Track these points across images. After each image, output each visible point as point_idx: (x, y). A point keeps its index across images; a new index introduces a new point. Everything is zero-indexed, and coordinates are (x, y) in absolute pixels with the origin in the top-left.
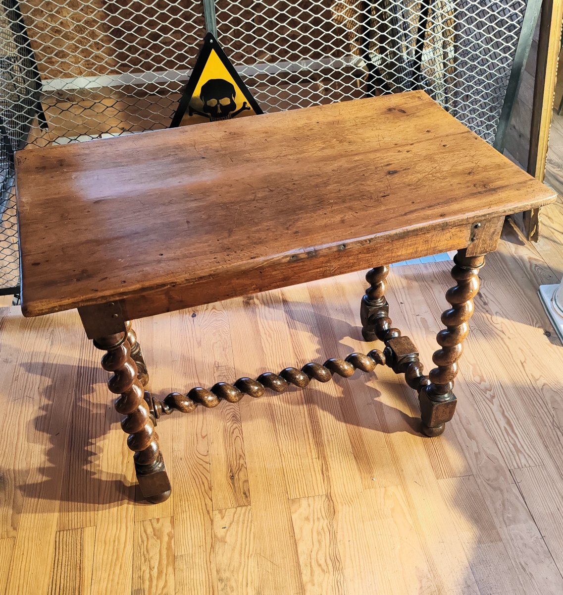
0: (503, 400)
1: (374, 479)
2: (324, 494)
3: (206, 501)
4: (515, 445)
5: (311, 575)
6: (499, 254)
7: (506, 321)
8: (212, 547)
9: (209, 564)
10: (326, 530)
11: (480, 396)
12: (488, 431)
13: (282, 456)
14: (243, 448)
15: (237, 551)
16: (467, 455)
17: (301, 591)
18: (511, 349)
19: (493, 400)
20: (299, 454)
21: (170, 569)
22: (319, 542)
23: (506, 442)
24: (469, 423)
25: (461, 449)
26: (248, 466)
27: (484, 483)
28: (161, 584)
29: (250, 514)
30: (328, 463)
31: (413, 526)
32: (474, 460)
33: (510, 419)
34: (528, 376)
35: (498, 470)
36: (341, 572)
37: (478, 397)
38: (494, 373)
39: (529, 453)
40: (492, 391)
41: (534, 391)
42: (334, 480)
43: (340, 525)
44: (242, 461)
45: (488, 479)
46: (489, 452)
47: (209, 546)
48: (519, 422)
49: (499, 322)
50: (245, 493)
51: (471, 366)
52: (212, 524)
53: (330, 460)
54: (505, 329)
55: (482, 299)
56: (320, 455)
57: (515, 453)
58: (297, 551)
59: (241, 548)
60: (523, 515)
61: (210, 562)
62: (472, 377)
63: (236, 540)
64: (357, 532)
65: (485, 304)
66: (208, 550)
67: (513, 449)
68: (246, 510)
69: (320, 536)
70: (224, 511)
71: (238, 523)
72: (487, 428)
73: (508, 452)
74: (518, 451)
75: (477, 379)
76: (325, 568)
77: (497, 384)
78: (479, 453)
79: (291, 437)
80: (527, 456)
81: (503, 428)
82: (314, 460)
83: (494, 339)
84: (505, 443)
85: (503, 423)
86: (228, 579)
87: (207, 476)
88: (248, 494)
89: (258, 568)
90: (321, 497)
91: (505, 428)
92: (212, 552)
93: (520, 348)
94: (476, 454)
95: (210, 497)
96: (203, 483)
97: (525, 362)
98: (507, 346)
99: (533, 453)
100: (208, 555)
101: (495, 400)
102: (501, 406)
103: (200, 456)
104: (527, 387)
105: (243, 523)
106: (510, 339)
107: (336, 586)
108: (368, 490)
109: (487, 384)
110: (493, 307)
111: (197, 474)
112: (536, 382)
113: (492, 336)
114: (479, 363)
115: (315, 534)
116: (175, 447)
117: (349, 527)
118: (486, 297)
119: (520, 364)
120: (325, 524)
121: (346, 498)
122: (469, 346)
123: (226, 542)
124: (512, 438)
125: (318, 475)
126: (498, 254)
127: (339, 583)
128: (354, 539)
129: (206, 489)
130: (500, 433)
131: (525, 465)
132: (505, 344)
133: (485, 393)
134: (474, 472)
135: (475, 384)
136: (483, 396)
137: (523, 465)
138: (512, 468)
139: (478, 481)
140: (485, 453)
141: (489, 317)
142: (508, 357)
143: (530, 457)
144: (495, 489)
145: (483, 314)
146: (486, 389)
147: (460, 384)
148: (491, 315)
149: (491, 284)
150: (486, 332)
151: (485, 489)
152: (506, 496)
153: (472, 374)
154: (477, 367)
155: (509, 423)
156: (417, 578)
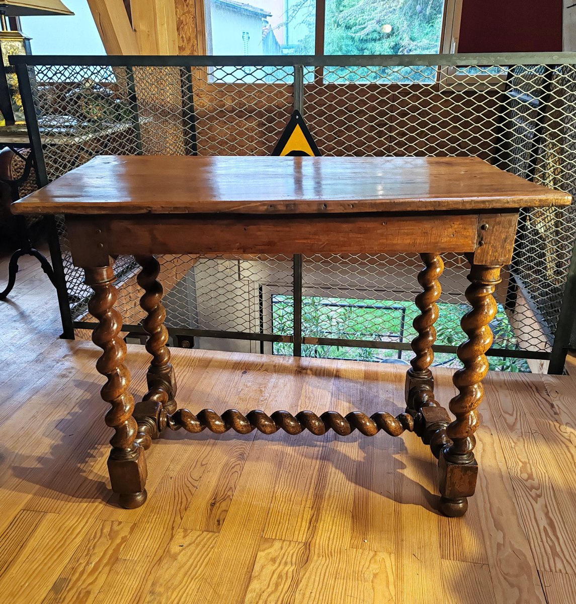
0: (550, 502)
1: (366, 541)
2: (303, 541)
3: (176, 519)
4: (553, 548)
8: (160, 560)
9: (148, 574)
10: (290, 575)
11: (523, 493)
12: (522, 526)
13: (274, 498)
14: (237, 482)
15: (183, 570)
16: (488, 544)
19: (538, 499)
20: (292, 500)
21: (107, 569)
22: (277, 585)
23: (541, 540)
24: (500, 514)
25: (481, 535)
26: (234, 498)
27: (500, 576)
28: (90, 580)
29: (215, 540)
30: (320, 515)
31: (394, 598)
32: (495, 550)
33: (554, 520)
35: (524, 567)
37: (520, 492)
38: (547, 475)
39: (570, 560)
40: (540, 490)
42: (320, 532)
43: (307, 574)
44: (230, 493)
45: (506, 572)
46: (516, 546)
47: (157, 558)
48: (565, 526)
49: (568, 431)
50: (218, 521)
51: (521, 464)
52: (170, 540)
53: (324, 512)
54: (573, 438)
55: (554, 409)
56: (315, 506)
57: (551, 556)
58: (248, 587)
59: (190, 569)
61: (150, 573)
62: (519, 472)
63: (188, 561)
64: (324, 587)
65: (556, 413)
66: (154, 562)
67: (549, 551)
68: (212, 536)
69: (280, 580)
70: (189, 531)
71: (198, 545)
72: (521, 522)
73: (541, 553)
74: (555, 554)
75: (525, 476)
77: (547, 485)
78: (504, 545)
79: (291, 483)
80: (565, 562)
81: (542, 528)
82: (307, 509)
83: (557, 445)
84: (541, 543)
85: (543, 522)
86: (160, 595)
87: (188, 497)
88: (221, 522)
89: (197, 592)
90: (299, 544)
91: (544, 527)
92: (157, 565)
94: (499, 545)
95: (182, 516)
96: (181, 503)
98: (571, 454)
100: (151, 567)
101: (541, 501)
102: (546, 506)
103: (190, 479)
105: (203, 547)
108: (355, 550)
109: (536, 482)
110: (564, 418)
111: (180, 494)
113: (555, 442)
114: (531, 462)
115: (275, 576)
116: (171, 467)
117: (317, 579)
118: (559, 408)
120: (291, 570)
121: (327, 551)
122: (524, 446)
123: (176, 559)
124: (551, 540)
125: (304, 523)
128: (318, 593)
129: (182, 508)
130: (537, 531)
131: (560, 571)
132: (569, 451)
133: (531, 491)
134: (491, 561)
135: (520, 480)
136: (527, 493)
137: (557, 569)
138: (543, 569)
139: (493, 572)
140: (512, 546)
141: (557, 425)
142: (569, 463)
143: (570, 564)
144: (512, 585)
145: (551, 422)
146: (532, 488)
147: (502, 477)
148: (560, 424)
149: (569, 399)
150: (550, 437)
151: (500, 583)
152: (525, 596)
153: (521, 471)
154: (528, 465)
155: (552, 525)
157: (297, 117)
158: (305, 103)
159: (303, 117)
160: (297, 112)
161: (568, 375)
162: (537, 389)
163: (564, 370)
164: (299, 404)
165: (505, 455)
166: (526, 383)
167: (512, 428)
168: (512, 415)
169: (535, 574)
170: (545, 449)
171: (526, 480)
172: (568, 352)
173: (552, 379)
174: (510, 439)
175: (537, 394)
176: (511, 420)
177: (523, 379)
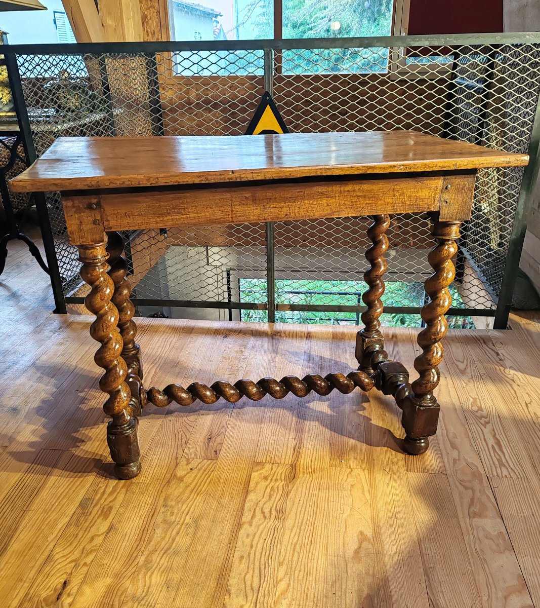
0: (497, 426)
1: (343, 461)
2: (290, 463)
3: (178, 451)
4: (500, 461)
5: (252, 518)
6: (526, 329)
7: (519, 374)
8: (169, 482)
9: (160, 492)
10: (281, 488)
11: (474, 420)
12: (474, 445)
13: (261, 433)
14: (228, 422)
15: (189, 489)
16: (446, 460)
17: (236, 527)
18: (517, 392)
19: (487, 425)
20: (277, 433)
21: (124, 490)
22: (270, 496)
23: (491, 456)
24: (455, 437)
25: (440, 455)
26: (227, 434)
27: (457, 482)
28: (111, 498)
29: (214, 466)
30: (302, 444)
31: (369, 501)
32: (452, 464)
33: (501, 441)
34: (530, 413)
35: (476, 475)
36: (282, 520)
37: (471, 421)
38: (494, 407)
39: (513, 468)
40: (488, 419)
41: (533, 425)
42: (303, 456)
43: (295, 487)
44: (223, 430)
45: (461, 479)
46: (469, 460)
47: (165, 481)
48: (510, 445)
49: (511, 373)
50: (215, 451)
51: (471, 400)
52: (176, 467)
53: (305, 442)
54: (515, 378)
55: (499, 356)
56: (297, 437)
57: (498, 466)
58: (246, 498)
59: (195, 487)
60: (491, 512)
61: (162, 492)
63: (193, 481)
64: (310, 496)
65: (501, 360)
66: (164, 484)
67: (497, 463)
68: (211, 463)
69: (272, 492)
70: (191, 460)
71: (200, 470)
72: (473, 442)
73: (490, 464)
74: (501, 464)
75: (475, 408)
76: (267, 514)
77: (494, 414)
78: (459, 460)
79: (275, 421)
80: (510, 470)
81: (490, 446)
82: (291, 439)
83: (502, 384)
84: (489, 457)
85: (491, 442)
86: (172, 507)
87: (187, 435)
88: (218, 452)
89: (203, 504)
90: (286, 466)
91: (493, 446)
92: (166, 485)
93: (527, 393)
94: (455, 460)
95: (183, 449)
96: (181, 439)
97: (530, 403)
98: (515, 391)
99: (517, 468)
100: (162, 487)
101: (489, 426)
102: (494, 430)
103: (187, 421)
104: (527, 421)
105: (205, 471)
106: (519, 386)
107: (273, 530)
108: (334, 468)
109: (485, 413)
110: (508, 363)
111: (180, 432)
112: (537, 418)
113: (501, 382)
114: (480, 398)
115: (268, 489)
117: (304, 490)
118: (504, 356)
119: (524, 404)
120: (281, 484)
121: (310, 470)
122: (474, 385)
123: (182, 481)
124: (498, 454)
125: (289, 450)
126: (525, 331)
127: (276, 529)
128: (305, 500)
129: (182, 443)
130: (486, 449)
131: (506, 476)
132: (513, 388)
133: (481, 419)
134: (449, 472)
135: (472, 412)
136: (477, 421)
137: (504, 475)
138: (491, 476)
139: (451, 479)
140: (466, 460)
141: (502, 369)
142: (513, 398)
143: (514, 471)
144: (466, 488)
145: (497, 367)
146: (482, 417)
147: (455, 409)
148: (505, 368)
149: (512, 348)
150: (495, 378)
151: (456, 487)
152: (478, 494)
153: (471, 404)
154: (478, 400)
155: (498, 443)
156: (359, 540)
157: (268, 98)
158: (275, 84)
159: (273, 98)
160: (267, 94)
161: (511, 329)
162: (484, 341)
163: (508, 326)
164: (277, 360)
165: (458, 394)
166: (475, 337)
167: (463, 372)
168: (463, 362)
169: (485, 479)
170: (492, 387)
171: (477, 412)
172: (511, 311)
173: (497, 333)
174: (462, 381)
175: (484, 346)
176: (462, 366)
177: (472, 334)
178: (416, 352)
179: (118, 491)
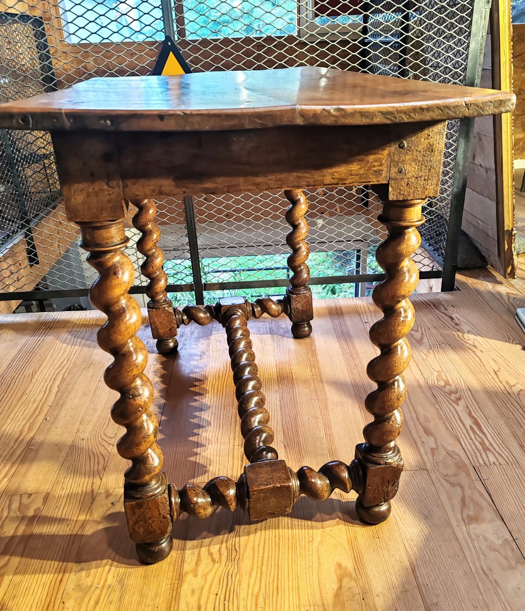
0: (470, 402)
3: (95, 480)
4: (482, 444)
5: (197, 564)
6: (475, 290)
7: (479, 338)
8: (83, 526)
11: (442, 397)
12: (450, 428)
16: (422, 450)
17: (177, 582)
18: (482, 360)
19: (459, 402)
20: (219, 440)
23: (471, 439)
24: (428, 420)
25: (414, 444)
27: (441, 479)
31: (343, 519)
32: (430, 456)
33: (478, 419)
34: (501, 383)
35: (460, 466)
36: (236, 562)
37: (440, 398)
38: (461, 379)
39: (500, 452)
40: (459, 394)
41: (508, 395)
45: (445, 474)
46: (449, 448)
47: (78, 525)
48: (488, 422)
49: (470, 338)
51: (436, 374)
52: (92, 503)
54: (477, 344)
55: (454, 321)
57: (482, 451)
60: (488, 514)
61: (74, 542)
62: (436, 381)
65: (457, 324)
66: (76, 529)
67: (480, 447)
70: (112, 490)
72: (448, 425)
73: (473, 450)
74: (486, 449)
75: (442, 383)
76: (216, 556)
77: (464, 387)
78: (437, 449)
79: (215, 425)
80: (496, 454)
81: (468, 428)
82: (236, 447)
83: (465, 351)
84: (470, 441)
85: (468, 422)
87: (105, 456)
91: (471, 427)
93: (493, 360)
94: (432, 449)
95: (101, 476)
96: (98, 462)
97: (499, 371)
98: (478, 357)
99: (505, 452)
101: (461, 402)
102: (468, 407)
103: (105, 438)
104: (501, 391)
106: (482, 352)
107: (225, 579)
109: (453, 387)
110: (465, 327)
111: (95, 454)
112: (511, 388)
113: (462, 349)
114: (444, 370)
116: (81, 428)
118: (458, 319)
119: (493, 373)
122: (435, 356)
124: (480, 437)
125: (236, 461)
126: (473, 290)
127: (230, 576)
128: (263, 528)
129: (100, 469)
130: (465, 431)
131: (494, 463)
132: (477, 356)
133: (450, 395)
134: (429, 467)
135: (439, 388)
136: (447, 398)
137: (491, 463)
138: (478, 465)
139: (433, 476)
140: (445, 449)
141: (460, 334)
142: (479, 366)
143: (501, 455)
144: (453, 485)
145: (454, 332)
146: (451, 392)
147: (420, 386)
148: (463, 333)
149: (465, 310)
150: (457, 346)
151: (442, 484)
152: (468, 492)
153: (437, 379)
154: (443, 373)
155: (476, 423)
156: (338, 577)
161: (459, 290)
162: (434, 305)
163: (455, 287)
164: (211, 348)
165: (420, 368)
166: (424, 302)
167: (420, 342)
168: (418, 331)
169: (471, 470)
170: (452, 355)
171: (444, 387)
172: (457, 272)
173: (446, 296)
174: (421, 352)
175: (436, 310)
176: (417, 335)
177: (421, 299)
178: (365, 324)
179: (12, 550)
